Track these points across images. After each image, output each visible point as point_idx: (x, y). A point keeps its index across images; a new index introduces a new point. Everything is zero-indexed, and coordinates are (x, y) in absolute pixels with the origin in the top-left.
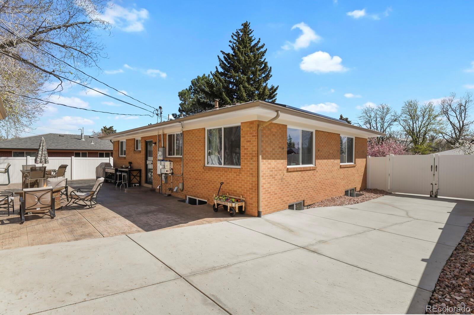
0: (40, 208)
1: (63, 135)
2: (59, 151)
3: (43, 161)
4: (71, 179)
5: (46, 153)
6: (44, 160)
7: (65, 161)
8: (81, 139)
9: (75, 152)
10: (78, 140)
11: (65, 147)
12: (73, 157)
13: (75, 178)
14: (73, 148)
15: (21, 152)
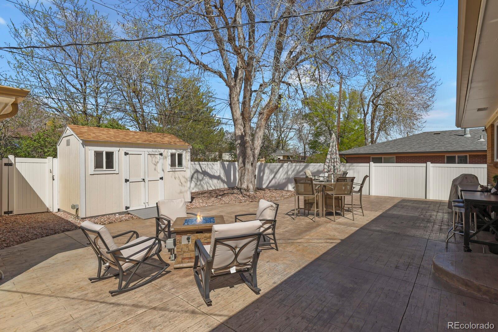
1: (440, 132)
3: (331, 169)
5: (335, 157)
7: (418, 168)
8: (465, 134)
9: (446, 155)
10: (460, 137)
11: (430, 149)
12: (429, 163)
13: (431, 196)
14: (443, 149)
15: (378, 158)
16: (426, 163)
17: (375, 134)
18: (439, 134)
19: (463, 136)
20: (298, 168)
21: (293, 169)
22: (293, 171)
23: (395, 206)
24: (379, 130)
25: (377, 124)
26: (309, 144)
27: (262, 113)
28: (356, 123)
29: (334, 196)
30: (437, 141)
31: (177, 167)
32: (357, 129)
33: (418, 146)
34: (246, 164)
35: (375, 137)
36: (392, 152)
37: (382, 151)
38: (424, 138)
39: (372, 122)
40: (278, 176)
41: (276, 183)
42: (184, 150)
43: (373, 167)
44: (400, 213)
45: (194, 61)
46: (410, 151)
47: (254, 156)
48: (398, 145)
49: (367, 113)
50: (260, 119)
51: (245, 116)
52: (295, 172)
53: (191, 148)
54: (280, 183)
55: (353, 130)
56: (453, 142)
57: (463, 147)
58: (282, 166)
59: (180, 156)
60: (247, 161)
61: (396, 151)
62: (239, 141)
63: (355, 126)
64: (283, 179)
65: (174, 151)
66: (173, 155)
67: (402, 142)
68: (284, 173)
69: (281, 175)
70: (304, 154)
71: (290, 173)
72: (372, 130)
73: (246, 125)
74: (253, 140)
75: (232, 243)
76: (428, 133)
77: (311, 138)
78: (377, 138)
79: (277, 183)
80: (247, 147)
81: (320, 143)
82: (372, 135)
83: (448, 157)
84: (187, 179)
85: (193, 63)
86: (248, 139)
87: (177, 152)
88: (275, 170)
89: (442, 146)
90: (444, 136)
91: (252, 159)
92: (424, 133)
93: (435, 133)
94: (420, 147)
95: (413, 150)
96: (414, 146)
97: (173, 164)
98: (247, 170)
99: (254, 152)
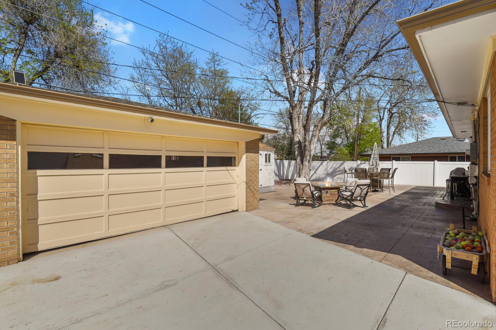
0: (306, 198)
1: (445, 138)
2: (438, 155)
4: (434, 185)
5: (377, 156)
6: (375, 163)
7: (428, 165)
8: (464, 140)
9: (449, 156)
10: (460, 142)
11: (437, 151)
12: (436, 161)
13: (437, 185)
14: (447, 151)
15: (398, 157)
16: (434, 161)
17: (391, 138)
18: (445, 139)
19: (463, 141)
20: (335, 165)
21: (331, 166)
22: (331, 168)
23: (412, 189)
24: (393, 134)
25: (392, 129)
26: (325, 144)
27: (316, 126)
28: (371, 126)
29: (379, 179)
30: (443, 145)
31: (268, 163)
32: (372, 132)
33: (428, 149)
34: (304, 161)
35: (390, 140)
36: (408, 153)
37: (401, 152)
38: (433, 142)
39: (388, 127)
40: (318, 172)
41: (316, 177)
42: (271, 151)
43: (395, 164)
44: (417, 191)
45: (273, 91)
46: (422, 152)
47: (310, 156)
48: (412, 148)
49: (383, 119)
50: (316, 130)
51: (306, 128)
52: (333, 169)
53: (275, 150)
54: (320, 177)
55: (368, 132)
56: (455, 146)
57: (462, 149)
58: (322, 164)
59: (269, 155)
60: (304, 159)
61: (411, 153)
62: (298, 145)
63: (370, 129)
64: (323, 174)
65: (266, 152)
66: (266, 155)
67: (415, 145)
68: (324, 169)
69: (320, 172)
70: (320, 154)
71: (329, 169)
72: (388, 134)
73: (306, 134)
74: (310, 145)
75: (361, 187)
76: (436, 138)
77: (327, 139)
78: (392, 141)
79: (318, 177)
80: (307, 149)
81: (337, 144)
82: (388, 138)
83: (451, 157)
84: (272, 171)
85: (272, 92)
86: (307, 143)
87: (268, 153)
88: (316, 168)
89: (447, 149)
90: (449, 141)
91: (308, 157)
92: (433, 138)
93: (442, 138)
94: (429, 150)
95: (425, 152)
96: (425, 148)
97: (266, 161)
98: (305, 166)
99: (310, 153)
